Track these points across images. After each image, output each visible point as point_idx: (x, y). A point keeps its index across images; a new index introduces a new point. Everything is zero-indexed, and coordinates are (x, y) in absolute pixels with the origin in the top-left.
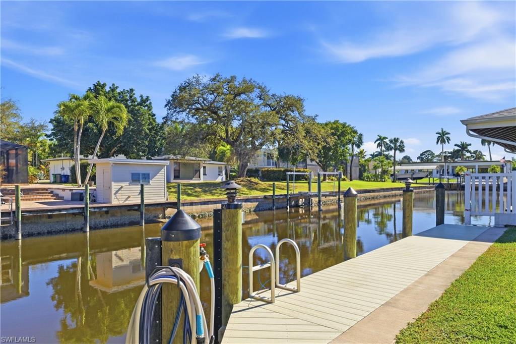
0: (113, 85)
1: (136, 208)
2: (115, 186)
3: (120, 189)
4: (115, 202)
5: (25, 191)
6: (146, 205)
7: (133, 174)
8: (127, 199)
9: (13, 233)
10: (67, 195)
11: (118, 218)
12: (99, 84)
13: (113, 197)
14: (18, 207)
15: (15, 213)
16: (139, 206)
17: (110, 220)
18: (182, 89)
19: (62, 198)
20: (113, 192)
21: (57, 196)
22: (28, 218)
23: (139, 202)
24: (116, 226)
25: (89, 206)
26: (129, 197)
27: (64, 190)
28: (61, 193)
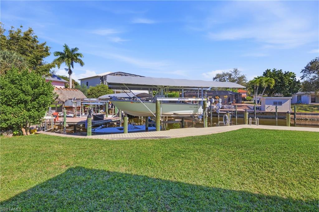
0: (274, 69)
1: (274, 113)
2: (266, 106)
3: (268, 107)
4: (266, 111)
5: (238, 106)
6: (278, 113)
7: (274, 102)
8: (271, 110)
9: (235, 116)
10: (252, 108)
11: (268, 116)
12: (268, 70)
13: (266, 109)
14: (236, 110)
15: (235, 111)
16: (275, 113)
17: (264, 116)
18: (311, 63)
19: (251, 108)
20: (266, 108)
21: (249, 108)
22: (239, 113)
23: (275, 111)
24: (267, 118)
25: (256, 111)
26: (272, 109)
27: (251, 106)
28: (250, 107)
